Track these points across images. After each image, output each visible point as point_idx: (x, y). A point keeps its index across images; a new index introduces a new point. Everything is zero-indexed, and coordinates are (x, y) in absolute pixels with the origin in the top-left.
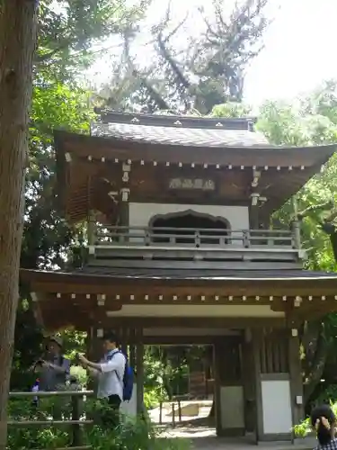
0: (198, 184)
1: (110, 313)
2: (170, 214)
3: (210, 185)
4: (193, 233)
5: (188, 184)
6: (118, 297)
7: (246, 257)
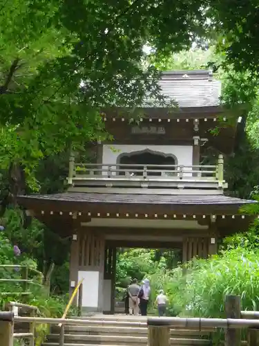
0: (153, 130)
1: (83, 224)
2: (132, 153)
3: (162, 131)
4: (142, 168)
5: (145, 130)
6: (89, 214)
7: (179, 186)
